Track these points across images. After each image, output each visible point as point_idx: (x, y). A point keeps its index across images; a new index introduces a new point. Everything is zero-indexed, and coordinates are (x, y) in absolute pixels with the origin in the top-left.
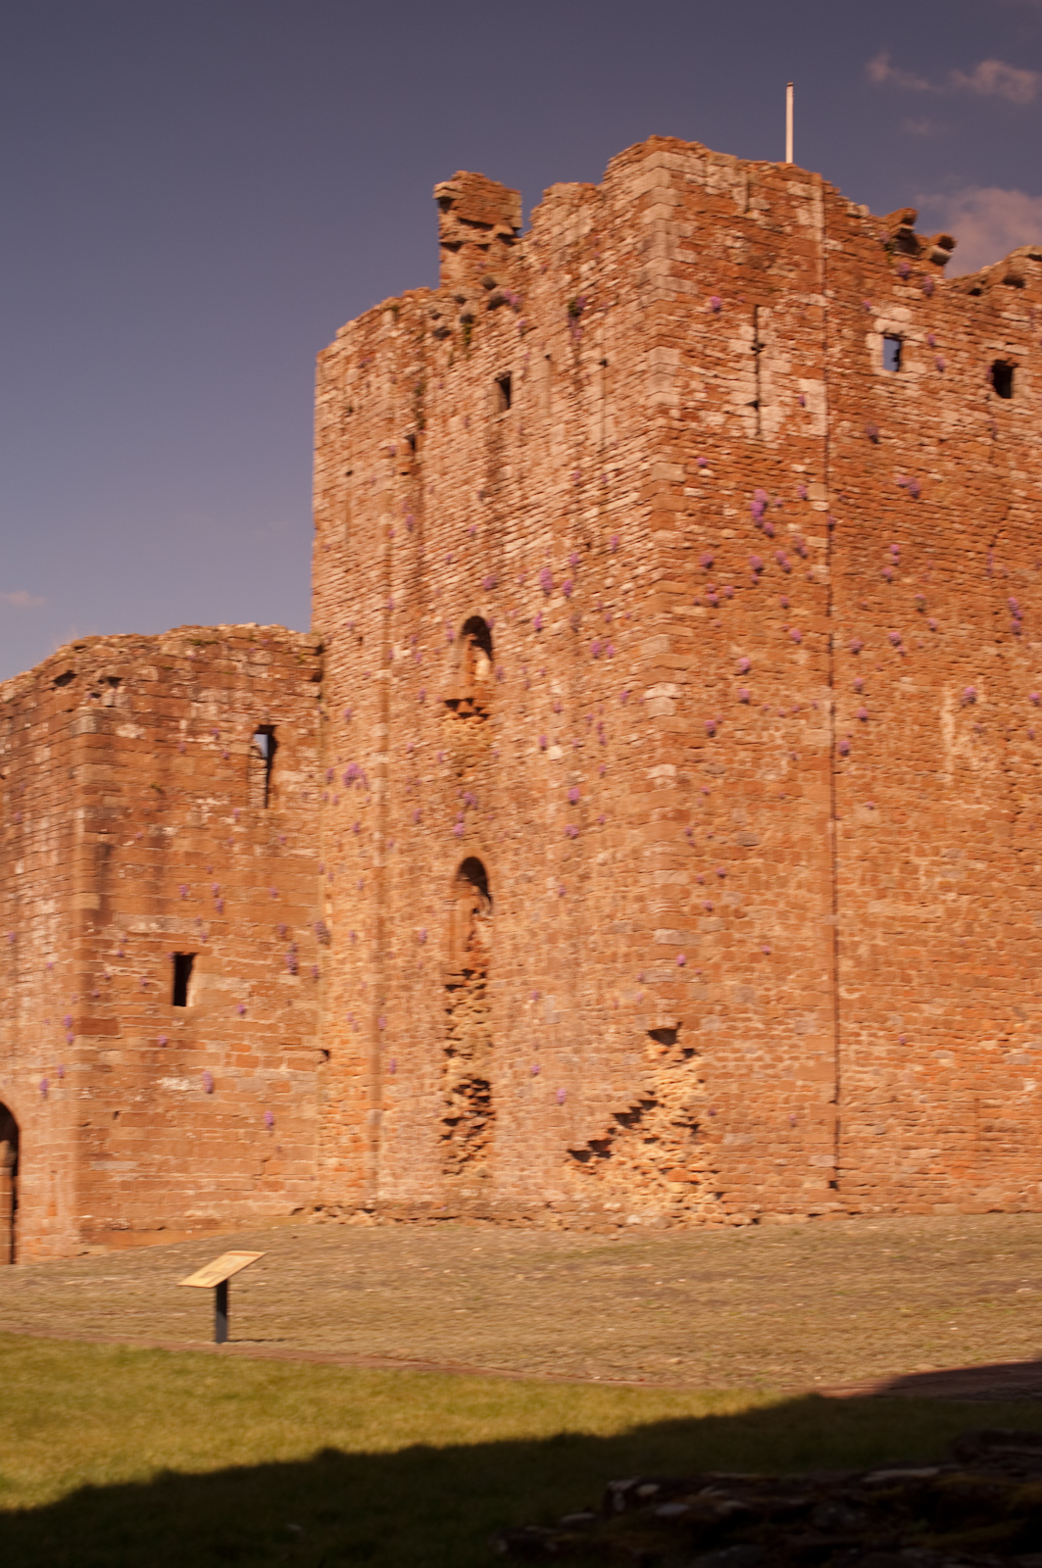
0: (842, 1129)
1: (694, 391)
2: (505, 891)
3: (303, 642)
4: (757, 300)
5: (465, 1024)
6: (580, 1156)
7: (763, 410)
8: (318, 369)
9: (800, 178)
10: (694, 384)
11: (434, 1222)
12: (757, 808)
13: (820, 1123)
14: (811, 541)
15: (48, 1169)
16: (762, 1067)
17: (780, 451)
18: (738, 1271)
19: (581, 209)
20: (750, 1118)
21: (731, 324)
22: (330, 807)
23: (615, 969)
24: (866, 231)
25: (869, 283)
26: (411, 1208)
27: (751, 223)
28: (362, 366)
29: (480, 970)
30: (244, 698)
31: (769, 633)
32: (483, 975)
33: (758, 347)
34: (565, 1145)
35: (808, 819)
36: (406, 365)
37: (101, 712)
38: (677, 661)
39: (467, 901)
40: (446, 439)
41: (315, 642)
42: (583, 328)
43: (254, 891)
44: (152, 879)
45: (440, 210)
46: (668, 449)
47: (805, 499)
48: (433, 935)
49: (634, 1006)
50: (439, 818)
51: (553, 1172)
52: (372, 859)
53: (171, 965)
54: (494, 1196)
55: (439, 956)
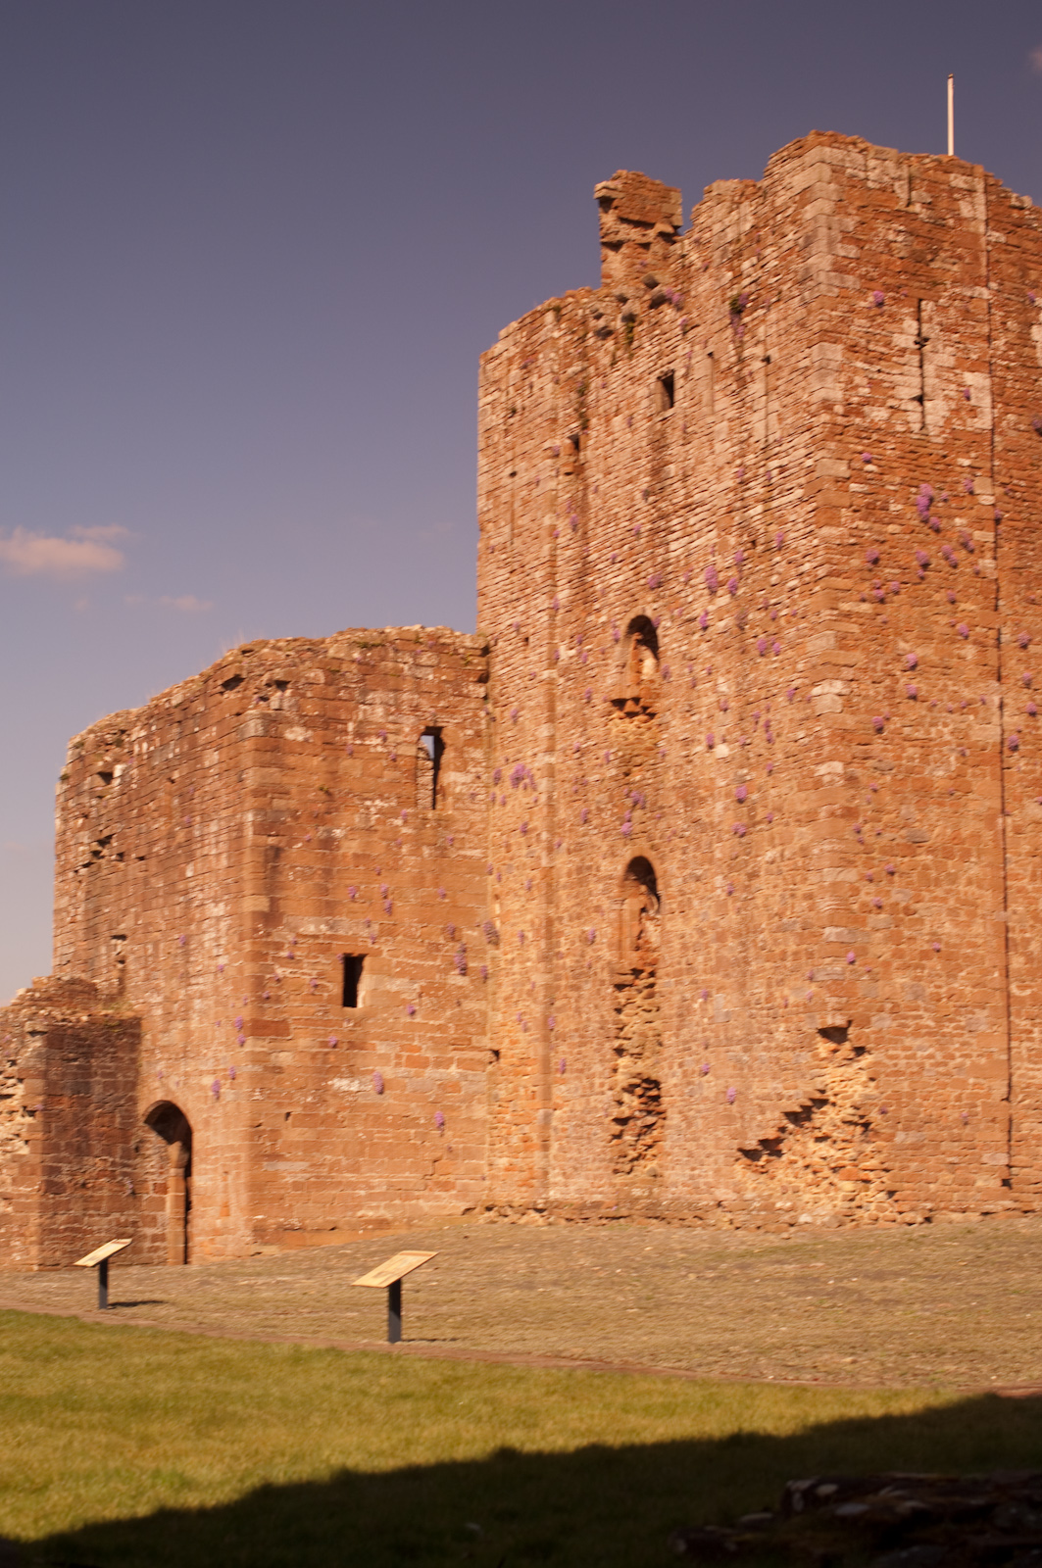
0: (1014, 1127)
1: (857, 386)
2: (673, 890)
3: (468, 644)
4: (921, 294)
5: (634, 1023)
6: (751, 1155)
7: (928, 404)
8: (481, 370)
9: (962, 171)
10: (858, 380)
11: (604, 1221)
12: (926, 804)
13: (993, 1120)
14: (978, 535)
15: (221, 1170)
16: (932, 1065)
17: (945, 445)
18: (911, 1270)
19: (742, 206)
20: (922, 1116)
21: (895, 319)
22: (497, 808)
23: (785, 967)
24: (1029, 222)
25: (1033, 275)
26: (582, 1207)
27: (913, 217)
28: (525, 367)
29: (649, 969)
30: (412, 699)
31: (935, 628)
32: (652, 974)
33: (922, 341)
34: (735, 1144)
35: (977, 816)
36: (570, 365)
37: (270, 715)
38: (843, 657)
39: (635, 900)
40: (610, 438)
41: (481, 643)
42: (745, 325)
43: (422, 892)
44: (322, 882)
45: (600, 210)
46: (832, 445)
47: (971, 493)
48: (601, 935)
49: (804, 1004)
50: (606, 818)
51: (724, 1172)
52: (540, 859)
53: (340, 966)
54: (665, 1196)
55: (608, 955)
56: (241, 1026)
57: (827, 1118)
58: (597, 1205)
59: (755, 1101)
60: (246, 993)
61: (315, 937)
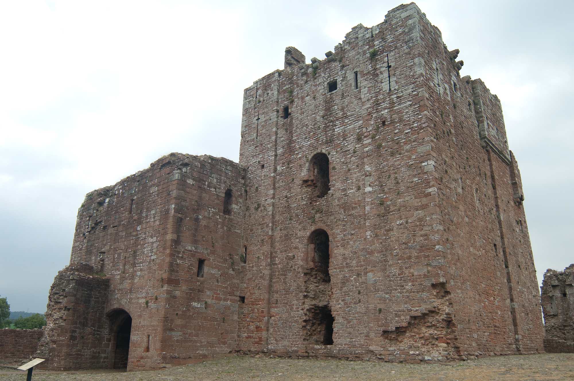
1: (428, 74)
2: (338, 239)
3: (240, 167)
4: (435, 57)
7: (440, 88)
12: (452, 209)
15: (146, 334)
16: (462, 300)
17: (444, 101)
20: (462, 319)
21: (432, 60)
22: (246, 218)
23: (411, 262)
26: (287, 352)
29: (316, 269)
33: (437, 69)
34: (382, 329)
36: (284, 86)
37: (182, 174)
38: (433, 154)
40: (304, 103)
41: (243, 168)
42: (378, 59)
43: (223, 241)
44: (194, 232)
48: (298, 256)
49: (424, 275)
50: (301, 217)
51: (375, 340)
52: (268, 232)
53: (198, 262)
54: (334, 349)
55: (301, 263)
56: (162, 280)
57: (434, 318)
59: (394, 313)
60: (166, 267)
61: (191, 251)
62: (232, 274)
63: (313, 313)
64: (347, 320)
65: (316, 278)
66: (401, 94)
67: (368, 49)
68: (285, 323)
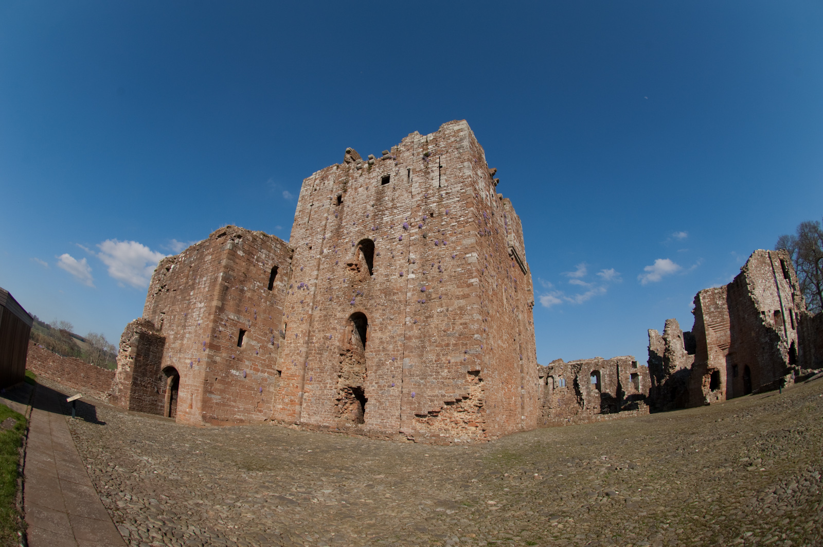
2: (377, 323)
3: (289, 247)
4: (480, 166)
5: (346, 367)
6: (421, 416)
7: (483, 192)
8: (303, 183)
10: (474, 176)
11: (331, 432)
12: (489, 301)
15: (190, 392)
17: (485, 204)
22: (289, 296)
23: (449, 349)
26: (319, 426)
28: (322, 180)
29: (352, 351)
30: (272, 256)
34: (414, 412)
36: (341, 178)
37: (234, 245)
38: (477, 247)
40: (357, 193)
41: (292, 248)
42: (430, 159)
43: (265, 315)
44: (238, 302)
48: (335, 337)
49: (461, 362)
50: (342, 299)
51: (406, 422)
52: (308, 311)
53: (239, 332)
54: (365, 427)
55: (338, 344)
56: (205, 344)
57: (465, 404)
58: (327, 427)
59: (427, 398)
60: (209, 333)
61: (233, 320)
62: (271, 349)
63: (345, 392)
64: (379, 402)
65: (351, 360)
66: (450, 191)
67: (422, 151)
68: (318, 400)
